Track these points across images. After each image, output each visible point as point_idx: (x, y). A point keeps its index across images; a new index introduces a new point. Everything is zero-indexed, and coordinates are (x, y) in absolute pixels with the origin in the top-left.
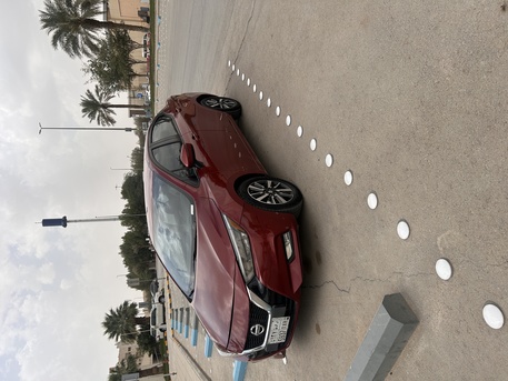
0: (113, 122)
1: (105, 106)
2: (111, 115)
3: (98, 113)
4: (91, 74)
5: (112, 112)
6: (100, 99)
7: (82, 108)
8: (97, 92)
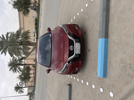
0: (23, 92)
1: (21, 88)
2: (23, 90)
3: (19, 90)
4: (18, 78)
5: (23, 89)
6: (20, 86)
7: (15, 89)
8: (20, 84)
